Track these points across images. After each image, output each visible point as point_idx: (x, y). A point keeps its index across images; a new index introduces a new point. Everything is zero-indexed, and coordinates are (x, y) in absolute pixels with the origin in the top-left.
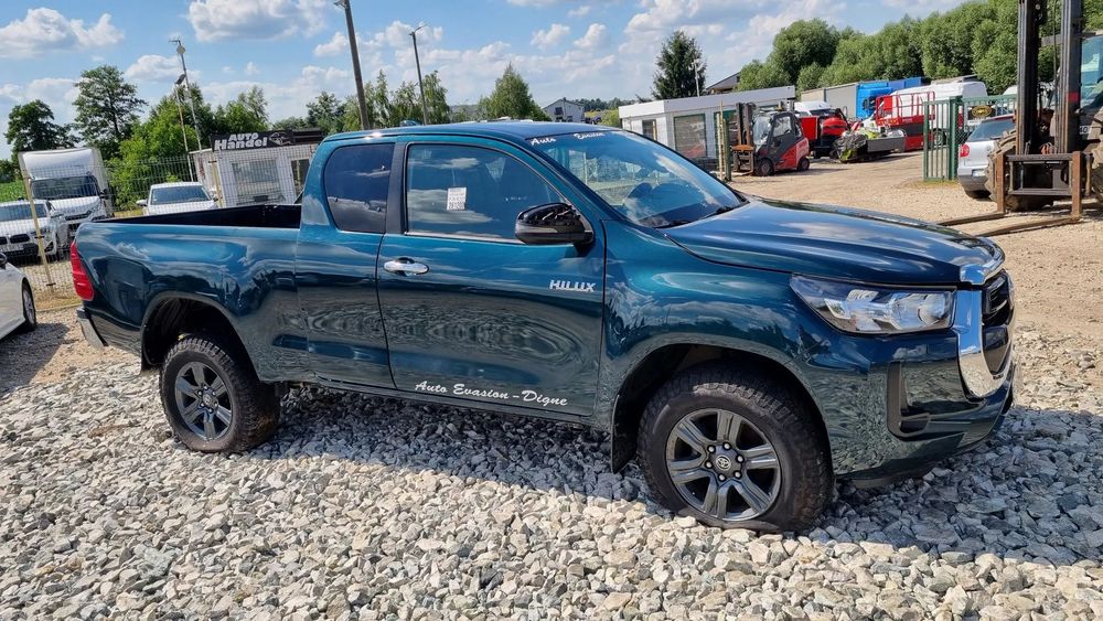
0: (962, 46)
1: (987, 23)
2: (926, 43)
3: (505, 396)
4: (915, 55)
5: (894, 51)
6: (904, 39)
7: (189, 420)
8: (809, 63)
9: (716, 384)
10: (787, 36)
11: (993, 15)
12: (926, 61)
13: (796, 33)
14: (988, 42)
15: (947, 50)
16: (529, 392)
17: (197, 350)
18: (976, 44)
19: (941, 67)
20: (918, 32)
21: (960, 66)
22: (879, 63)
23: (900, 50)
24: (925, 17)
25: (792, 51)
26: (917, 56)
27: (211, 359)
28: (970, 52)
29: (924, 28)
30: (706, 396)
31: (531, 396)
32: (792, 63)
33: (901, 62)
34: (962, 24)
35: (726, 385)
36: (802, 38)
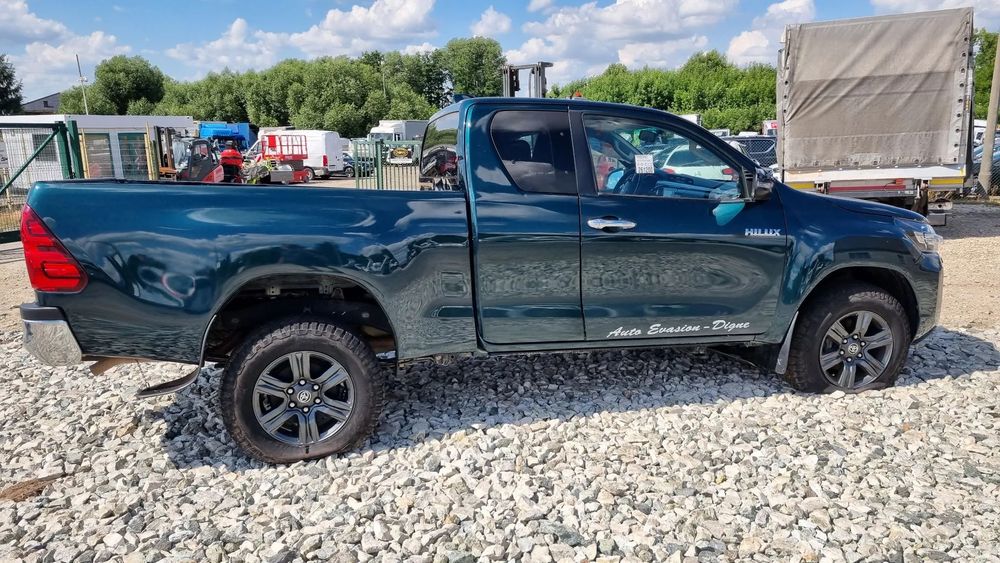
0: (278, 101)
1: (296, 85)
2: (248, 95)
3: (697, 328)
4: (239, 103)
5: (222, 98)
6: (228, 89)
7: (271, 429)
8: (138, 98)
9: (863, 293)
10: (109, 69)
11: (300, 80)
12: (250, 111)
13: (119, 67)
14: (299, 102)
15: (267, 103)
16: (719, 321)
17: (311, 336)
18: (290, 101)
19: (263, 117)
20: (240, 84)
21: (278, 118)
22: (210, 108)
23: (228, 97)
24: (243, 72)
25: (117, 84)
26: (241, 105)
27: (332, 342)
28: (285, 107)
29: (245, 82)
30: (858, 302)
31: (721, 324)
32: (118, 96)
33: (229, 108)
34: (276, 84)
35: (868, 293)
36: (127, 73)
